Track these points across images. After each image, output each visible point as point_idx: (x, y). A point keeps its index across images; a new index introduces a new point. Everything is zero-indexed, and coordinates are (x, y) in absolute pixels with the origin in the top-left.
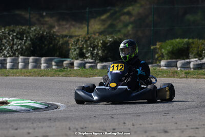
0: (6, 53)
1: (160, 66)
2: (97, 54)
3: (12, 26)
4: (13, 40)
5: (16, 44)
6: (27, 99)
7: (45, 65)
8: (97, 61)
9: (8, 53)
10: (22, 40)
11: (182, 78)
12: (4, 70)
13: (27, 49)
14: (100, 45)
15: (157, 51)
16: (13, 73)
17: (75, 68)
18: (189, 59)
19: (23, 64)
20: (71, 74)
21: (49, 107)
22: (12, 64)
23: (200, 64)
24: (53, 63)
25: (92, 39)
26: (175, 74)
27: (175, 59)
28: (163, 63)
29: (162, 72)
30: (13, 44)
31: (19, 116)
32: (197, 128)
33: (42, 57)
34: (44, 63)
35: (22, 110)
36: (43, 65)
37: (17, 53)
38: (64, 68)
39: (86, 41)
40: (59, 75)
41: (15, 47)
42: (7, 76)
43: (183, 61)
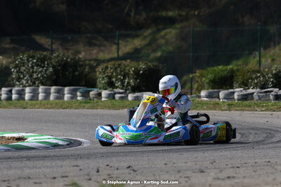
0: (24, 82)
1: (200, 97)
2: (128, 83)
3: (31, 51)
4: (33, 67)
5: (36, 72)
6: (46, 135)
7: (69, 95)
8: (128, 92)
9: (27, 82)
10: (43, 67)
11: (224, 110)
12: (21, 101)
13: (49, 78)
14: (132, 72)
15: (197, 79)
16: (32, 105)
17: (103, 99)
18: (233, 88)
19: (44, 94)
20: (98, 105)
21: (71, 143)
22: (31, 94)
23: (246, 95)
24: (78, 94)
25: (122, 66)
26: (216, 106)
27: (217, 89)
28: (203, 93)
29: (202, 103)
30: (33, 72)
31: (37, 154)
32: (238, 167)
33: (66, 86)
34: (68, 94)
35: (40, 147)
36: (67, 96)
37: (37, 82)
38: (90, 100)
39: (116, 69)
40: (84, 107)
41: (35, 76)
42: (25, 108)
43: (226, 91)
